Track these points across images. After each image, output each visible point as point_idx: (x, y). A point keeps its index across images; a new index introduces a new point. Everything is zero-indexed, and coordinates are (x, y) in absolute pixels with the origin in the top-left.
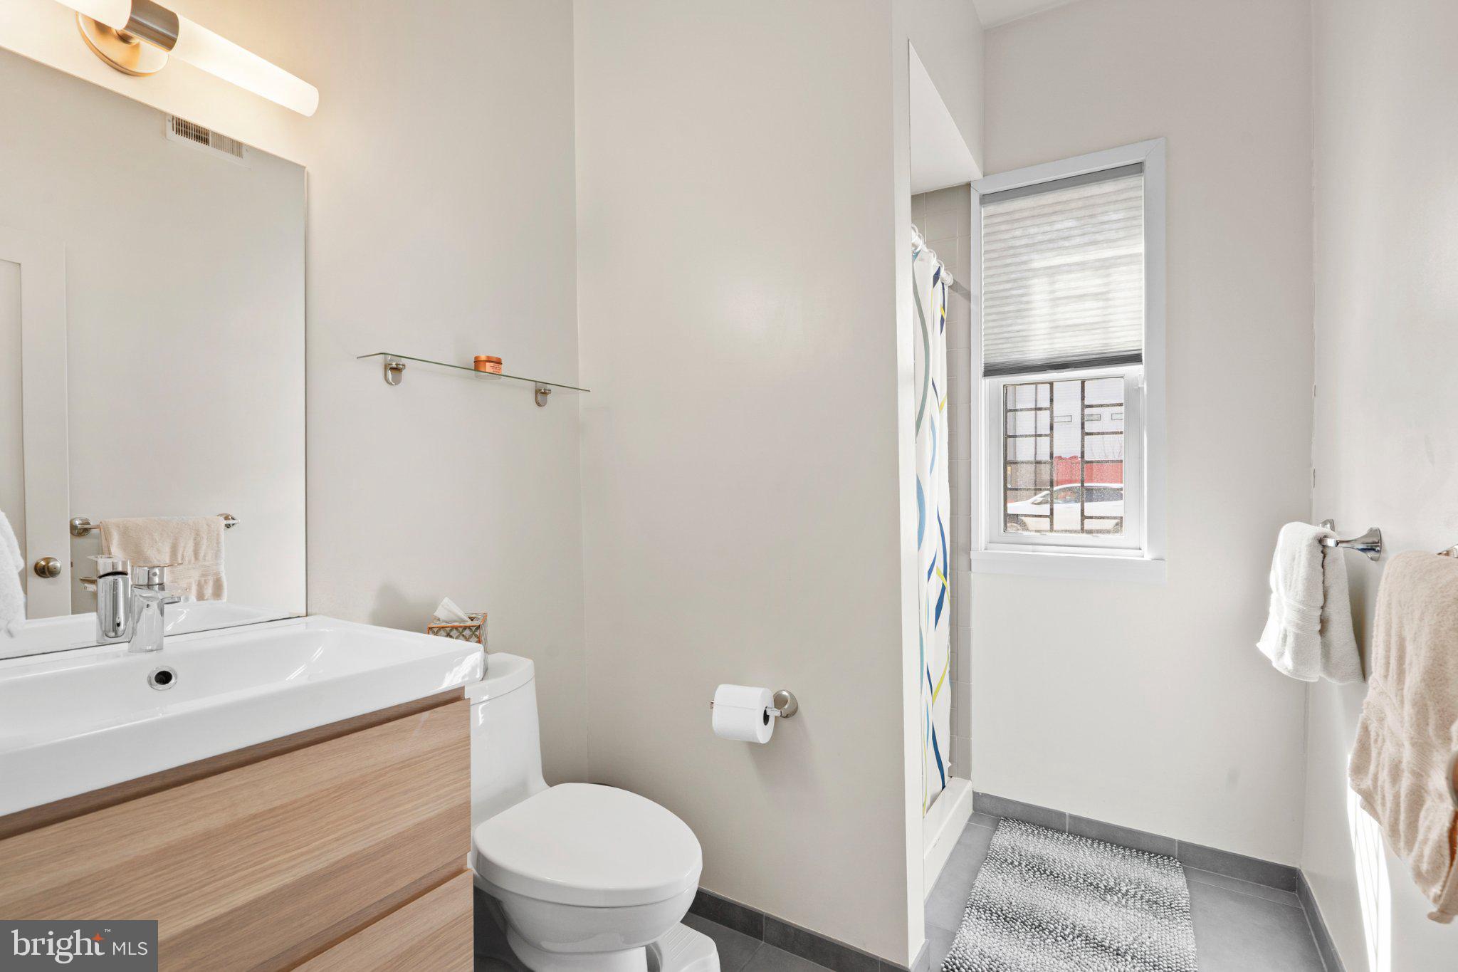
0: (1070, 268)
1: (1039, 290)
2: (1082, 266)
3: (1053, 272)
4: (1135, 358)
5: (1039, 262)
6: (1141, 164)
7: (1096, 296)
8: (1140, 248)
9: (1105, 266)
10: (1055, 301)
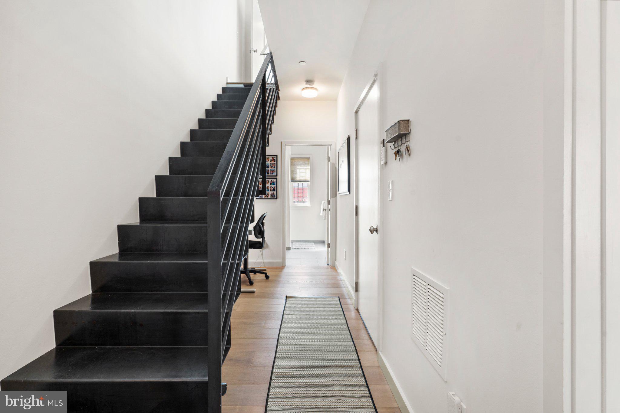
0: (302, 169)
1: (298, 171)
2: (303, 169)
3: (300, 169)
4: (309, 181)
5: (298, 167)
6: (309, 158)
7: (305, 173)
8: (309, 167)
9: (306, 169)
10: (300, 173)
